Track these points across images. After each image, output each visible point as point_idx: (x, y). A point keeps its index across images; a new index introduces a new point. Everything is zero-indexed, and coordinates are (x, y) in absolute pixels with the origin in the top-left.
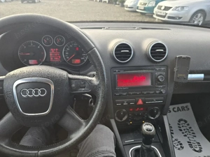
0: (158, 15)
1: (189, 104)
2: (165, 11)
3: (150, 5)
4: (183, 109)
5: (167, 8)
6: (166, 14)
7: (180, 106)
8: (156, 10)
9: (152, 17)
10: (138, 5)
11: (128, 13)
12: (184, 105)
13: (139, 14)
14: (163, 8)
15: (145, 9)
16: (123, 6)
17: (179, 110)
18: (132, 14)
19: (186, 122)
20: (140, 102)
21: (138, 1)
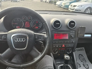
0: (70, 9)
1: (83, 48)
3: (67, 5)
4: (81, 50)
5: (75, 6)
6: (74, 8)
7: (80, 48)
8: (70, 7)
9: (68, 9)
10: (62, 4)
11: (58, 8)
12: (82, 48)
15: (65, 6)
16: (55, 4)
17: (79, 50)
18: (59, 8)
19: (82, 55)
20: (63, 46)
21: (62, 2)
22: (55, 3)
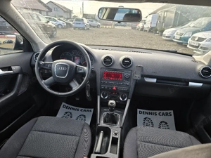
0: (190, 45)
2: (198, 42)
3: (186, 36)
4: (167, 114)
5: (200, 39)
6: (199, 45)
7: (165, 112)
8: (190, 40)
9: (186, 46)
10: (175, 35)
11: (165, 42)
13: (175, 44)
14: (196, 39)
15: (180, 39)
16: (162, 35)
18: (169, 43)
20: (114, 88)
21: (175, 31)
22: (162, 31)
